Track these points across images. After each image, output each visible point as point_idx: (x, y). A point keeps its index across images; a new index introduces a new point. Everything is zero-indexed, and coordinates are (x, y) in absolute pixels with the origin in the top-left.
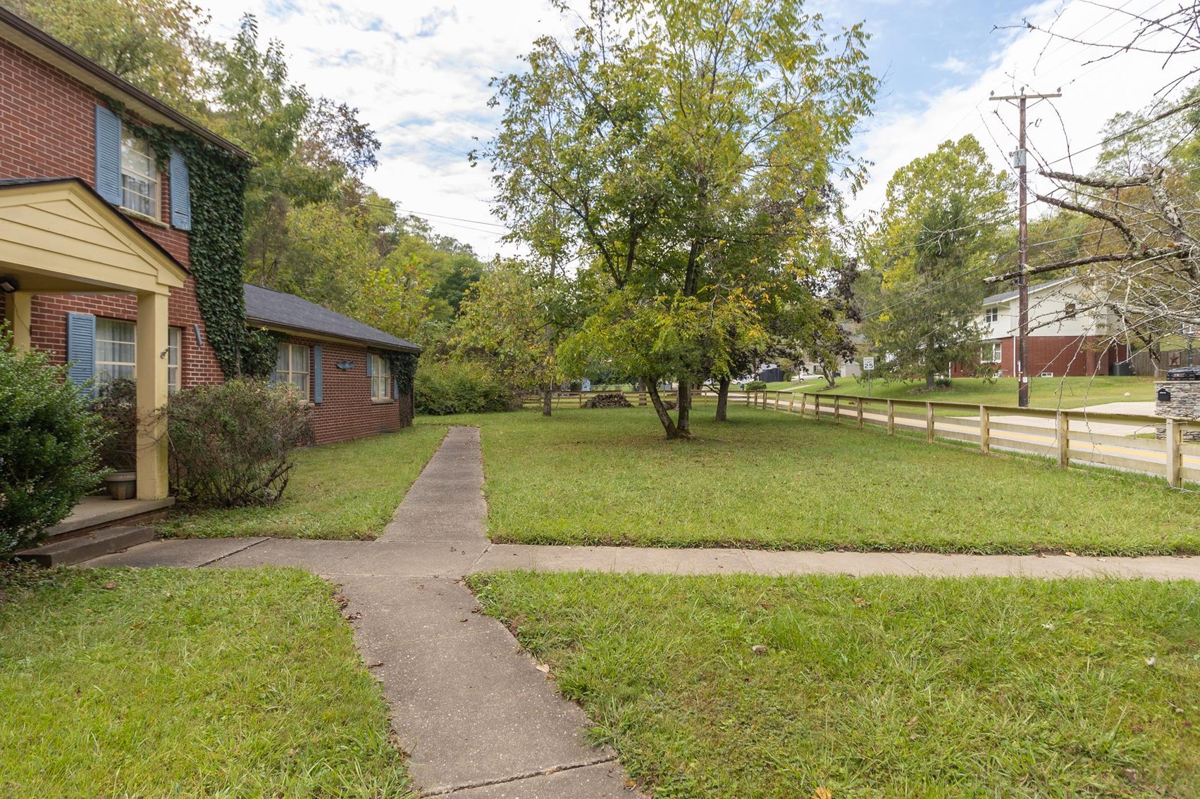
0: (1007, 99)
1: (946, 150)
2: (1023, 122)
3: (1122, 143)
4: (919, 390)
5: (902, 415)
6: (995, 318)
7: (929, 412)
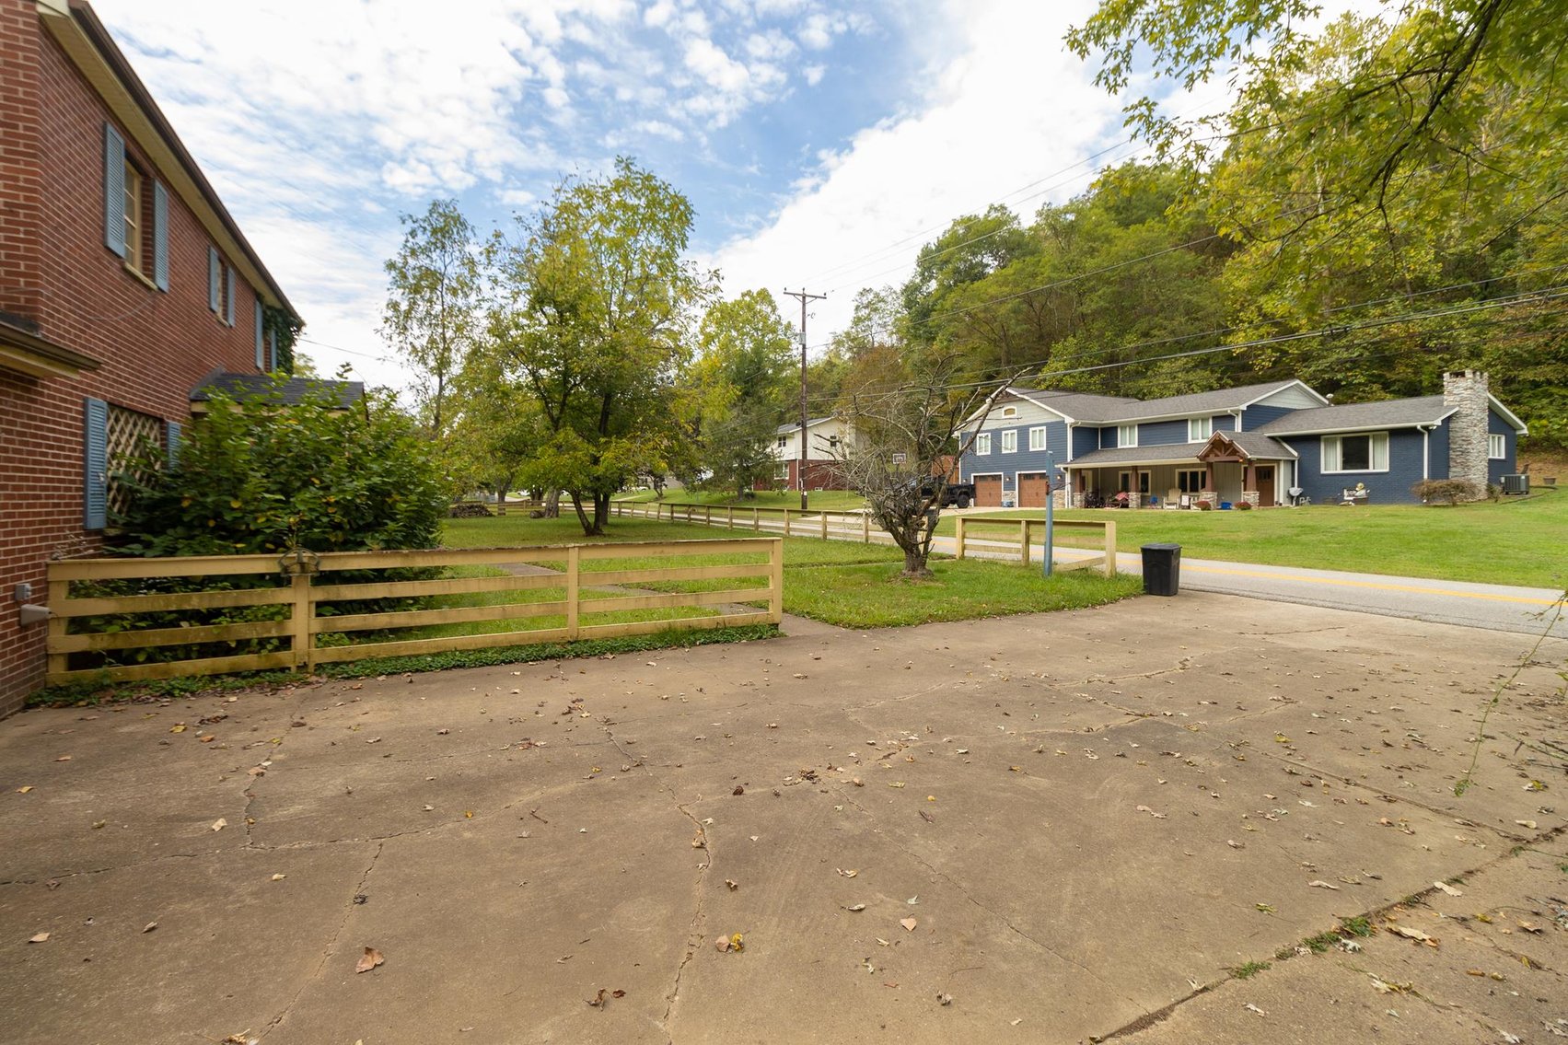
0: (794, 295)
1: (747, 299)
2: (804, 313)
3: (867, 311)
4: (733, 499)
5: (738, 517)
6: (784, 445)
7: (755, 514)
